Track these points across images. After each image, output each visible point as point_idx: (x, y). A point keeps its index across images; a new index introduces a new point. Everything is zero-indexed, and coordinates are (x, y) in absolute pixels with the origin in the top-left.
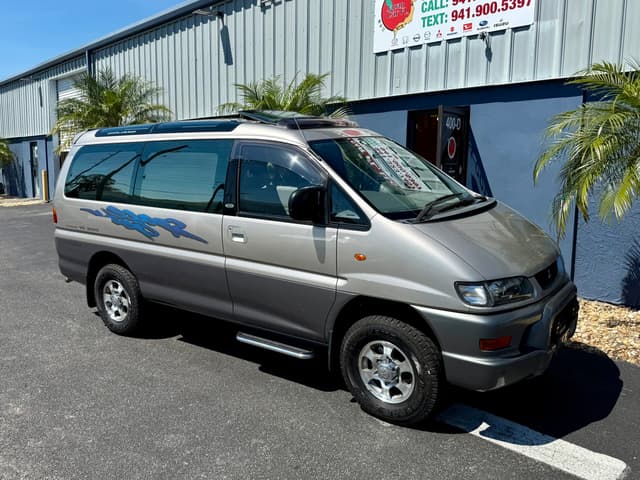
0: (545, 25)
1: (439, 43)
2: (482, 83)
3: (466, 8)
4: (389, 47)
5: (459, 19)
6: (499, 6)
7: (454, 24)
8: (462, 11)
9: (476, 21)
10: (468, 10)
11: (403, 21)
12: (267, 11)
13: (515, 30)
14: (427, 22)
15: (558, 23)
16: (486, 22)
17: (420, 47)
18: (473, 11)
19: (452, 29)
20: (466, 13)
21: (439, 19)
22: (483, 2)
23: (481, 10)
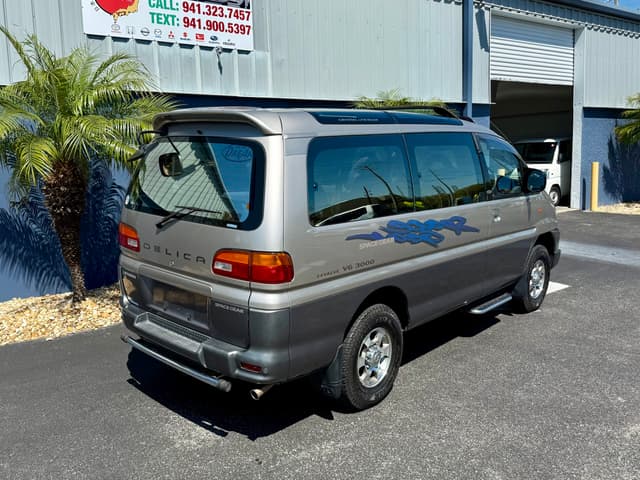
1: (170, 44)
3: (196, 19)
4: (108, 33)
5: (191, 27)
6: (226, 27)
7: (187, 30)
8: (193, 20)
9: (207, 34)
10: (199, 21)
11: (125, 8)
13: (240, 52)
14: (156, 18)
15: (268, 55)
16: (216, 38)
17: (148, 42)
18: (203, 24)
19: (185, 35)
20: (197, 23)
21: (170, 19)
22: (212, 18)
23: (211, 25)
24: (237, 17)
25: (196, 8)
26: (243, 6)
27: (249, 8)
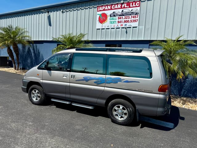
0: (140, 27)
1: (114, 28)
2: (125, 39)
3: (121, 21)
4: (100, 28)
5: (119, 23)
6: (130, 21)
7: (118, 24)
8: (120, 21)
9: (124, 24)
10: (122, 21)
11: (105, 21)
12: (64, 13)
13: (133, 27)
14: (111, 23)
15: (143, 27)
16: (126, 25)
17: (109, 29)
18: (123, 22)
19: (118, 25)
20: (121, 22)
21: (114, 22)
22: (126, 20)
23: (125, 22)
24: (134, 18)
25: (122, 18)
26: (136, 14)
27: (138, 14)
